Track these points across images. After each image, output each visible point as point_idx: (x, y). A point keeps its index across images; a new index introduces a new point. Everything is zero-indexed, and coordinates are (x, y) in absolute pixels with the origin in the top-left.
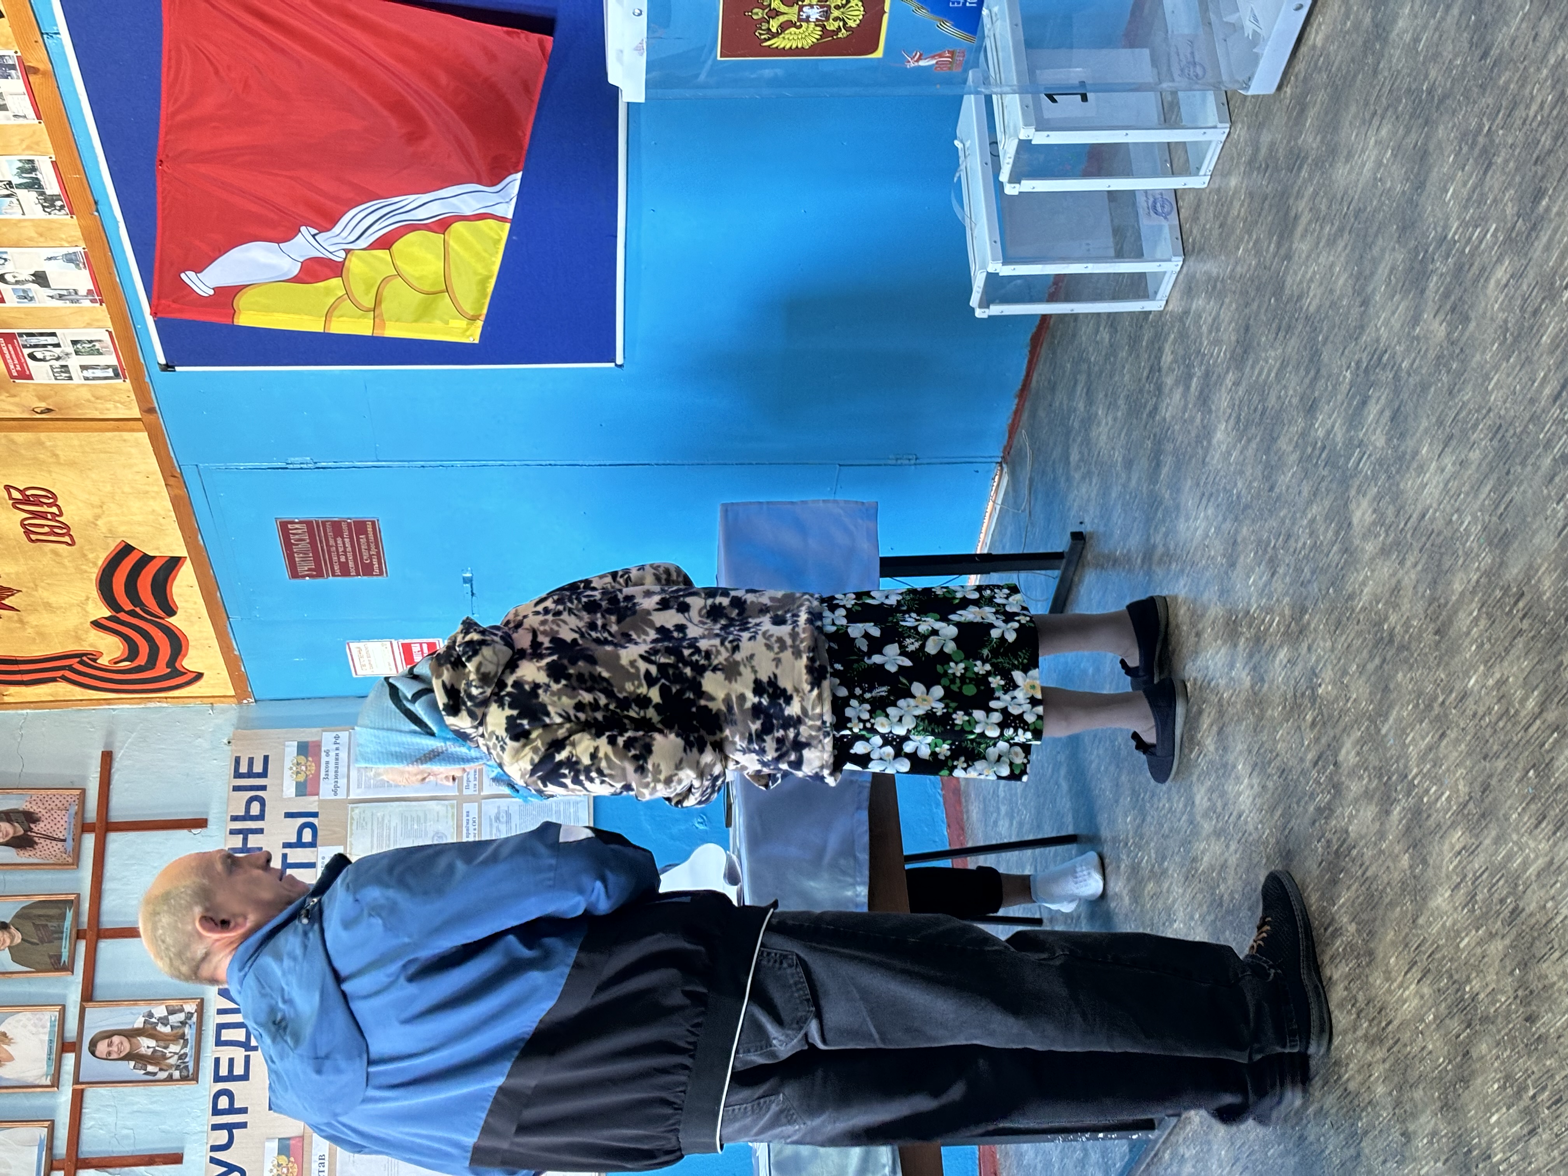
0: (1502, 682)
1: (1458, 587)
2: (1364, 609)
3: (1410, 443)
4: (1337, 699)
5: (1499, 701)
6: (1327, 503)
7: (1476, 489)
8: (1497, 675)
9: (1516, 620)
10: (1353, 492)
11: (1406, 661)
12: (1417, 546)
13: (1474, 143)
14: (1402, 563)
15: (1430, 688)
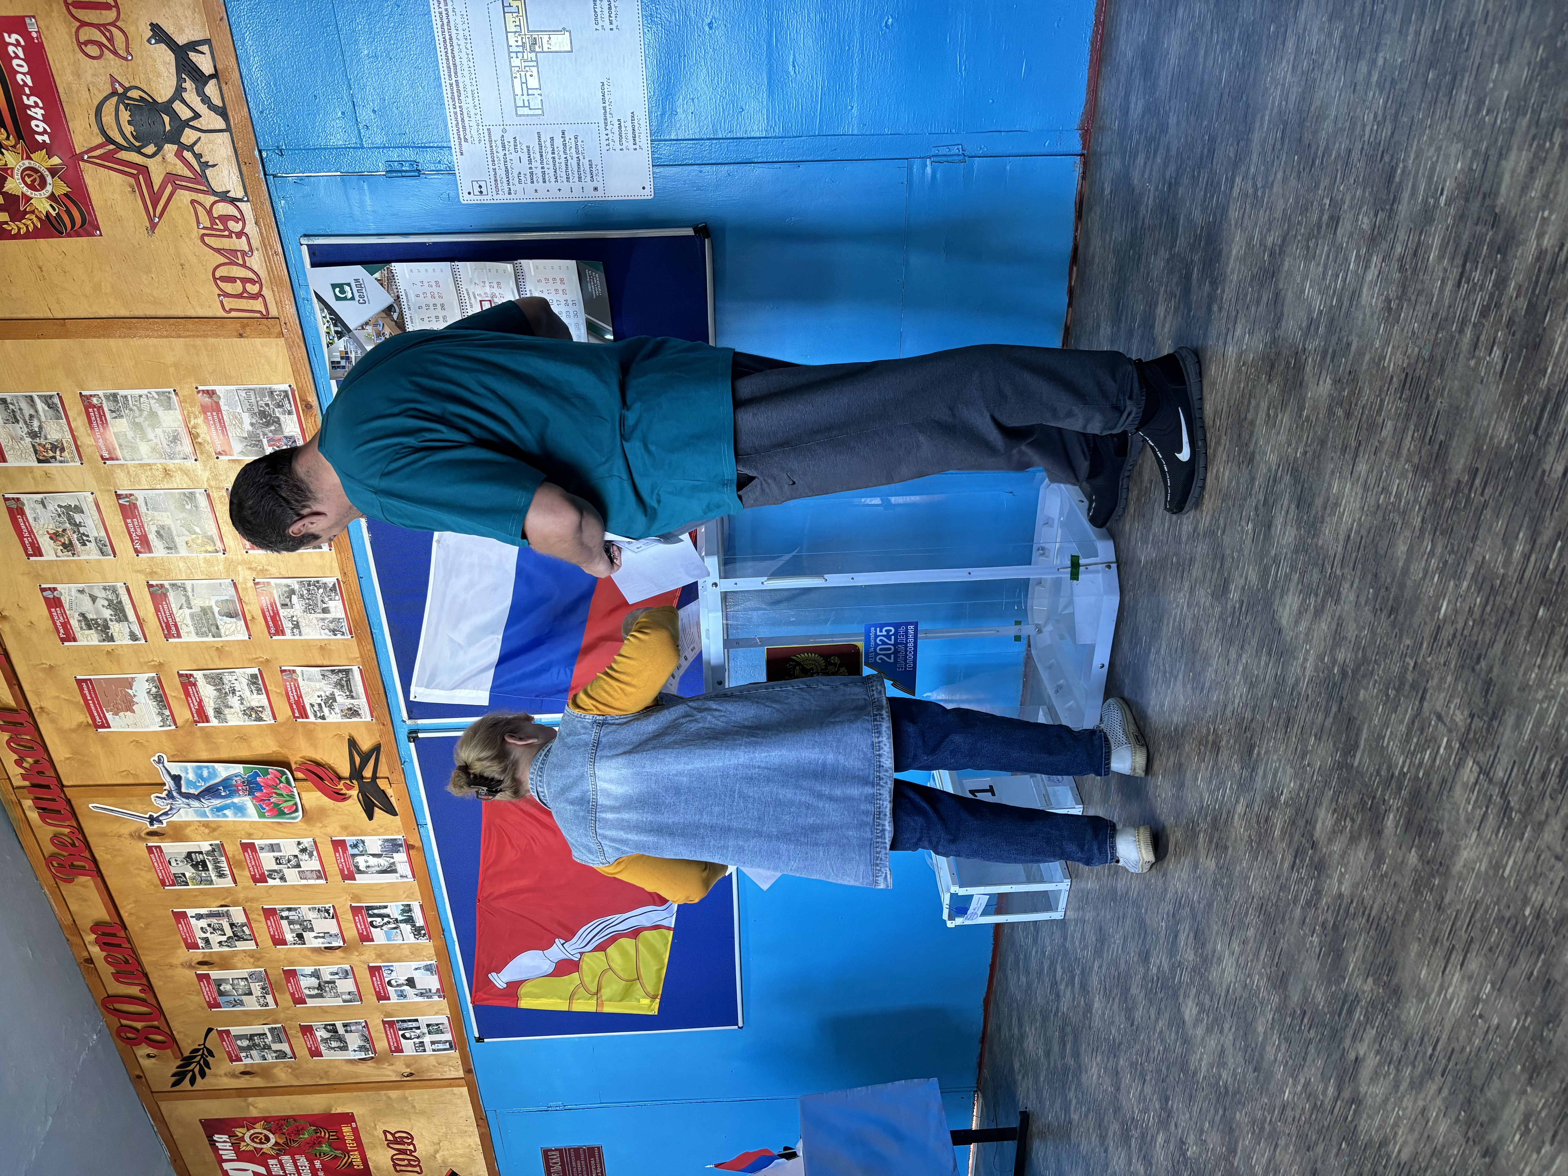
0: (1307, 1084)
1: (1261, 1029)
2: (1205, 1078)
3: (1209, 947)
4: (1200, 1155)
5: (1308, 1099)
6: (1167, 1015)
7: (1257, 955)
8: (1302, 1081)
9: (1306, 1032)
10: (1181, 999)
11: (1239, 1102)
12: (1228, 1015)
13: (1207, 742)
14: (1221, 1032)
15: (1259, 1114)
